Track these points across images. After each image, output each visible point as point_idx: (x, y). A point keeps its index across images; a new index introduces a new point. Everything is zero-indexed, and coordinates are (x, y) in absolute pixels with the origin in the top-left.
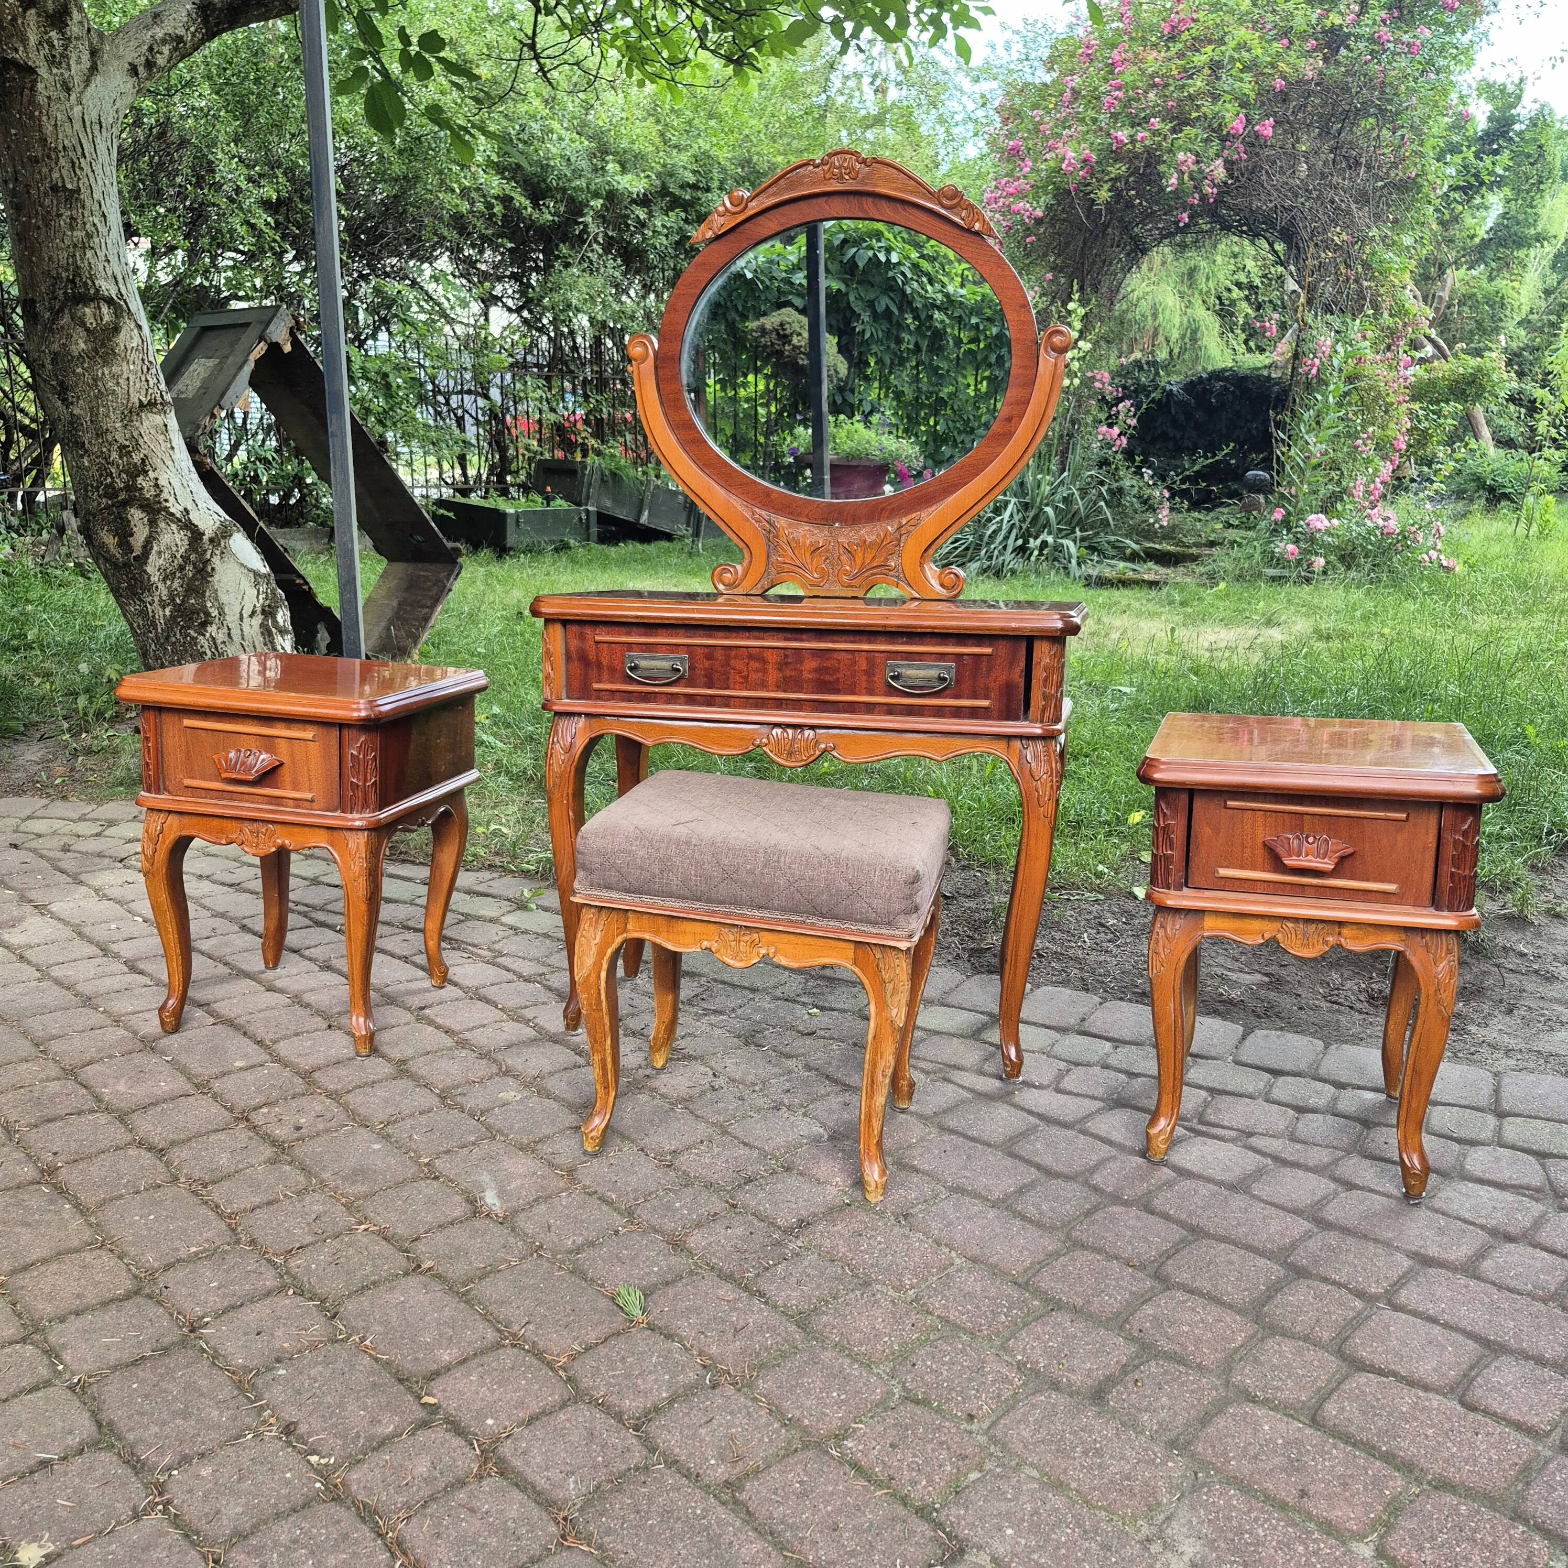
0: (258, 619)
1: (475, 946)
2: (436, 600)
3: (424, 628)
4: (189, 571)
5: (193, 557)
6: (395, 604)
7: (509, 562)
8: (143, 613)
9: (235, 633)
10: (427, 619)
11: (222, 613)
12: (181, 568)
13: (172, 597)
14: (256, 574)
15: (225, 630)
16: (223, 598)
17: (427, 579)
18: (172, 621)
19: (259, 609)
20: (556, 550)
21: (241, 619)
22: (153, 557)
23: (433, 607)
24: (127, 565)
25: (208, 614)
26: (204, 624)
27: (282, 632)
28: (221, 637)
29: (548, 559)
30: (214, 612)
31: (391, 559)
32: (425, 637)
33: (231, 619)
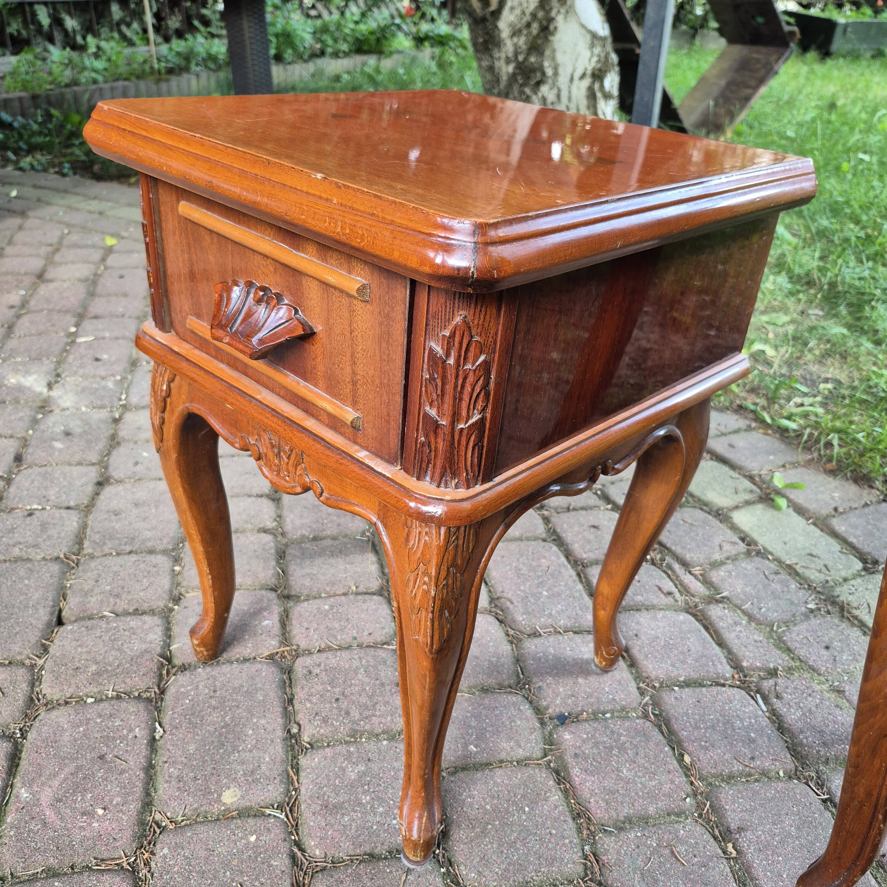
0: (587, 82)
1: (685, 564)
2: (761, 81)
3: (743, 107)
4: (535, 28)
5: (541, 14)
6: (723, 82)
7: (829, 62)
8: (491, 69)
9: (564, 94)
10: (747, 99)
11: (556, 74)
12: (528, 25)
13: (516, 54)
14: (594, 36)
15: (555, 91)
16: (560, 58)
17: (758, 60)
18: (513, 78)
19: (589, 72)
20: (873, 57)
21: (572, 80)
22: (506, 12)
23: (756, 88)
24: (484, 19)
25: (544, 74)
26: (539, 84)
27: (607, 96)
28: (551, 97)
29: (864, 63)
30: (549, 72)
31: (731, 41)
32: (743, 115)
33: (563, 80)
